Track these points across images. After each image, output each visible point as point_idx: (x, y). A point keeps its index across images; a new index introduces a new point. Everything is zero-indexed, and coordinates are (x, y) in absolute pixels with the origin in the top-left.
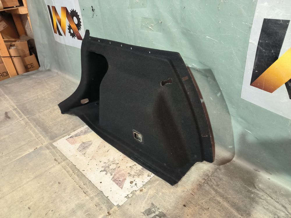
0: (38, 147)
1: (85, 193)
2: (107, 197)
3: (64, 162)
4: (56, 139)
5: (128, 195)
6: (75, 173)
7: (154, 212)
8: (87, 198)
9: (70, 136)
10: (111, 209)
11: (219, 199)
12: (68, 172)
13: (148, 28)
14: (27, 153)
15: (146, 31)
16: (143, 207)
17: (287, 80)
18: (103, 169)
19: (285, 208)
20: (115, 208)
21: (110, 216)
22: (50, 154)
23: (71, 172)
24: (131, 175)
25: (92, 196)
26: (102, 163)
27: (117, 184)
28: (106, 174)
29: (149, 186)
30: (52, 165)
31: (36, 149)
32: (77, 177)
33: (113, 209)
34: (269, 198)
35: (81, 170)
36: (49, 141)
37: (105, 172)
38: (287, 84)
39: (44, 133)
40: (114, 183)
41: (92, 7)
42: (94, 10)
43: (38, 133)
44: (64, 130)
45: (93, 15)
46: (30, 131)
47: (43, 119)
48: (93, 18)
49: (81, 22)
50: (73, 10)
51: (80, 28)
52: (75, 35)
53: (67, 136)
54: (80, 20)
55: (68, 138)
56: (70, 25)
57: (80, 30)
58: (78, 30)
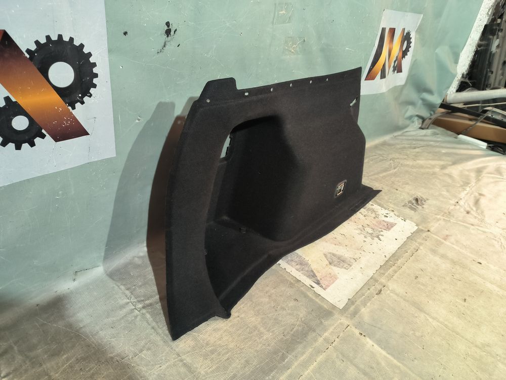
0: (357, 332)
1: (417, 250)
2: (411, 233)
3: (380, 281)
4: (325, 306)
5: (402, 219)
6: (394, 264)
7: (411, 206)
10: (423, 230)
13: (291, 51)
14: (377, 348)
15: (289, 56)
16: (410, 211)
21: (430, 230)
22: (368, 304)
24: (377, 217)
25: (417, 244)
26: (366, 240)
28: (382, 235)
29: (385, 206)
30: (392, 294)
31: (363, 334)
32: (399, 260)
36: (336, 316)
37: (381, 237)
39: (311, 335)
41: (168, 24)
42: (172, 33)
43: (310, 350)
44: (296, 300)
45: (164, 46)
46: (306, 373)
47: (247, 362)
48: (160, 54)
49: (96, 76)
50: (54, 38)
51: (83, 96)
52: (43, 131)
53: (315, 289)
54: (95, 70)
55: (321, 287)
56: (14, 100)
57: (82, 103)
58: (70, 108)
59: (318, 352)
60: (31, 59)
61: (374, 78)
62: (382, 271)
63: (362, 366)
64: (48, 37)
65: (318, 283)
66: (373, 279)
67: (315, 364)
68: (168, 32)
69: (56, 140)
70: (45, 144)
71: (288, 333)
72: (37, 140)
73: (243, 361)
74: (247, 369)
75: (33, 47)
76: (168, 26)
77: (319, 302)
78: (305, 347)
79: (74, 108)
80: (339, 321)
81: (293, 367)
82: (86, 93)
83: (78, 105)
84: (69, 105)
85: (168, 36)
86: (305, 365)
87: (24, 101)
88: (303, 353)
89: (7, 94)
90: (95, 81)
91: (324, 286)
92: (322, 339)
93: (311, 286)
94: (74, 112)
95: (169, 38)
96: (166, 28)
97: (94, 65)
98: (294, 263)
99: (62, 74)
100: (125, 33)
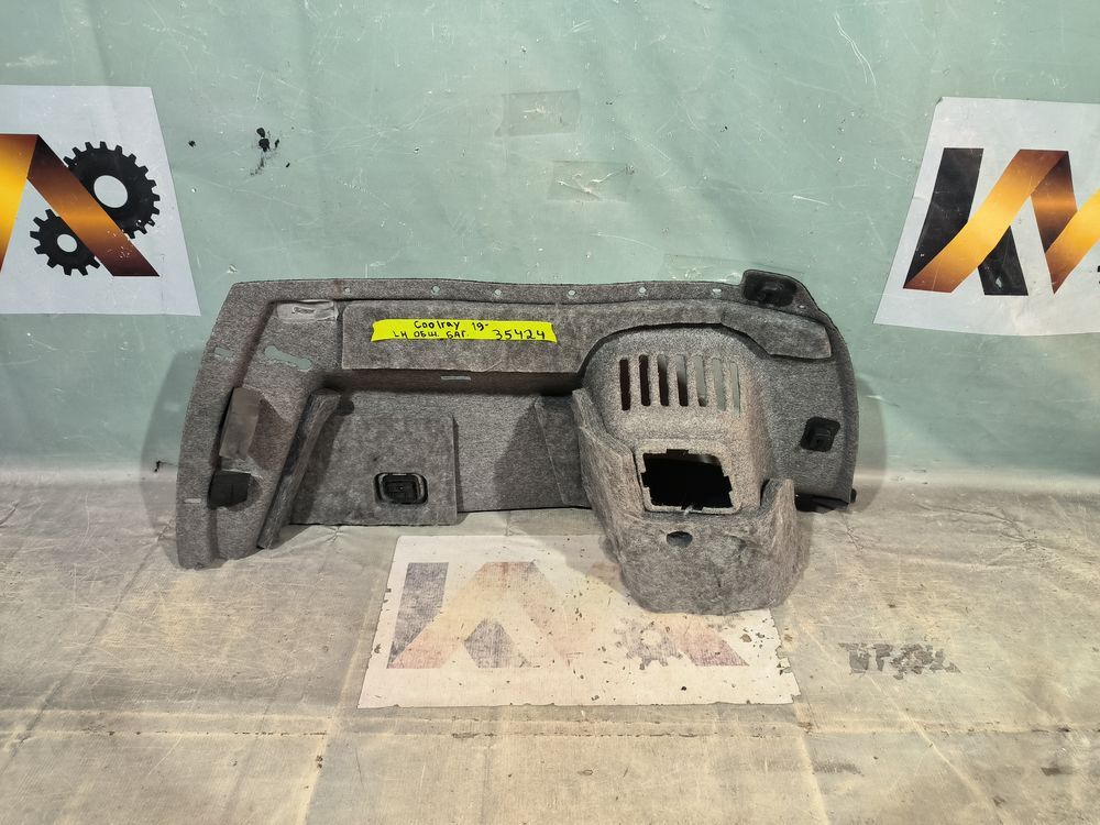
0: (321, 750)
1: (693, 736)
2: (748, 702)
3: (501, 721)
4: (346, 686)
5: (780, 666)
6: (587, 720)
7: (868, 655)
8: (713, 740)
9: (386, 651)
10: (794, 715)
11: (913, 560)
12: (560, 731)
13: (581, 191)
14: (306, 797)
15: (573, 202)
16: (839, 663)
17: (981, 260)
18: (640, 660)
19: (992, 515)
20: (797, 707)
21: (814, 727)
22: (411, 736)
23: (572, 725)
24: (720, 627)
25: (714, 727)
26: (611, 649)
27: (722, 663)
28: (664, 663)
29: (788, 620)
30: (479, 756)
31: (323, 763)
32: (609, 723)
33: (798, 713)
34: (961, 514)
35: (588, 702)
36: (333, 710)
37: (655, 664)
38: (981, 268)
39: (262, 702)
40: (713, 668)
41: (261, 132)
42: (272, 145)
43: (227, 716)
44: (326, 649)
45: (262, 165)
46: (174, 734)
47: (153, 668)
48: (257, 176)
49: (157, 198)
50: (96, 146)
51: (143, 224)
52: (96, 258)
53: (375, 655)
54: (155, 190)
55: (391, 660)
56: (57, 215)
57: (144, 232)
58: (126, 235)
59: (230, 726)
60: (71, 168)
61: (946, 286)
62: (534, 713)
63: (244, 793)
64: (88, 145)
65: (394, 652)
66: (494, 713)
67: (203, 735)
68: (264, 144)
69: (114, 273)
70: (99, 274)
71: (243, 678)
72: (89, 268)
73: (151, 664)
74: (139, 675)
75: (72, 156)
76: (263, 135)
77: (349, 675)
78: (225, 708)
79: (133, 237)
80: (322, 718)
81: (176, 715)
82: (147, 220)
83: (138, 233)
84: (126, 232)
85: (265, 150)
86: (188, 725)
87: (69, 218)
88: (213, 711)
89: (49, 207)
91: (397, 661)
92: (261, 717)
93: (378, 647)
94: (133, 241)
95: (268, 153)
96: (259, 138)
97: (153, 183)
98: (412, 602)
99: (112, 191)
100: (192, 144)
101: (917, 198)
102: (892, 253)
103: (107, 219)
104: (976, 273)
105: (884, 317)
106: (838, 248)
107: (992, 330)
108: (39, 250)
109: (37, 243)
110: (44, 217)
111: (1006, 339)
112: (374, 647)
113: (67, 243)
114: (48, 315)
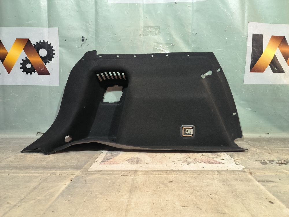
1: (209, 175)
2: (227, 170)
4: (85, 167)
5: (236, 164)
6: (169, 173)
7: (266, 162)
9: (99, 162)
11: (273, 148)
12: (160, 174)
13: (161, 50)
14: (64, 187)
16: (257, 163)
18: (187, 163)
20: (245, 170)
21: (253, 173)
23: (164, 173)
24: (213, 158)
25: (216, 174)
27: (215, 164)
28: (195, 164)
29: (236, 157)
30: (130, 179)
31: (72, 180)
35: (170, 170)
37: (192, 164)
38: (270, 65)
40: (212, 164)
41: (83, 37)
42: (85, 40)
45: (82, 45)
48: (80, 48)
49: (54, 54)
50: (42, 41)
52: (35, 70)
54: (54, 52)
55: (101, 163)
56: (28, 58)
57: (49, 63)
58: (44, 64)
59: (42, 173)
60: (35, 47)
61: (261, 70)
64: (40, 41)
67: (32, 175)
68: (83, 40)
69: (39, 74)
70: (35, 74)
71: (50, 166)
72: (33, 73)
75: (36, 44)
77: (86, 165)
78: (41, 170)
79: (46, 64)
80: (75, 172)
81: (24, 171)
82: (50, 60)
83: (47, 63)
84: (44, 63)
85: (83, 41)
87: (31, 59)
88: (37, 171)
89: (26, 56)
90: (54, 56)
91: (103, 163)
92: (53, 171)
94: (46, 65)
95: (84, 42)
96: (82, 38)
97: (54, 50)
99: (43, 52)
100: (65, 40)
101: (249, 46)
102: (245, 62)
103: (40, 60)
104: (269, 66)
105: (246, 82)
106: (230, 62)
107: (277, 83)
108: (21, 68)
109: (21, 66)
110: (25, 59)
111: (282, 85)
112: (96, 161)
113: (29, 66)
114: (18, 86)
